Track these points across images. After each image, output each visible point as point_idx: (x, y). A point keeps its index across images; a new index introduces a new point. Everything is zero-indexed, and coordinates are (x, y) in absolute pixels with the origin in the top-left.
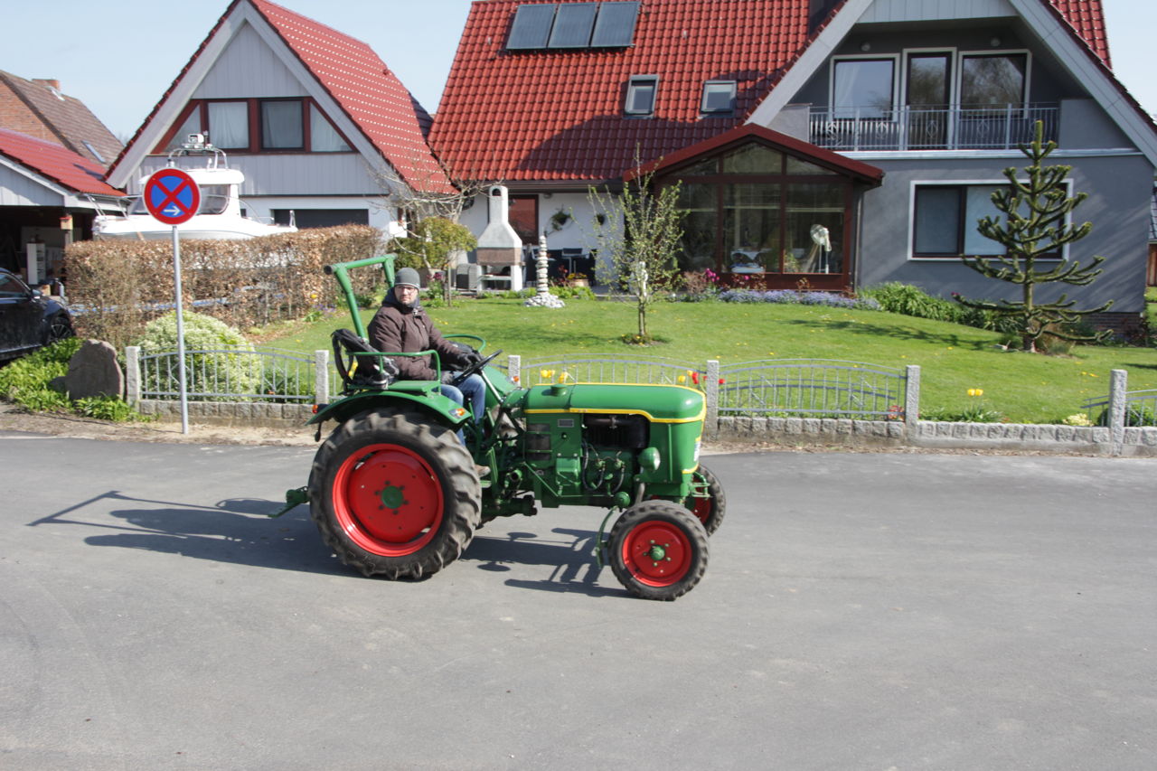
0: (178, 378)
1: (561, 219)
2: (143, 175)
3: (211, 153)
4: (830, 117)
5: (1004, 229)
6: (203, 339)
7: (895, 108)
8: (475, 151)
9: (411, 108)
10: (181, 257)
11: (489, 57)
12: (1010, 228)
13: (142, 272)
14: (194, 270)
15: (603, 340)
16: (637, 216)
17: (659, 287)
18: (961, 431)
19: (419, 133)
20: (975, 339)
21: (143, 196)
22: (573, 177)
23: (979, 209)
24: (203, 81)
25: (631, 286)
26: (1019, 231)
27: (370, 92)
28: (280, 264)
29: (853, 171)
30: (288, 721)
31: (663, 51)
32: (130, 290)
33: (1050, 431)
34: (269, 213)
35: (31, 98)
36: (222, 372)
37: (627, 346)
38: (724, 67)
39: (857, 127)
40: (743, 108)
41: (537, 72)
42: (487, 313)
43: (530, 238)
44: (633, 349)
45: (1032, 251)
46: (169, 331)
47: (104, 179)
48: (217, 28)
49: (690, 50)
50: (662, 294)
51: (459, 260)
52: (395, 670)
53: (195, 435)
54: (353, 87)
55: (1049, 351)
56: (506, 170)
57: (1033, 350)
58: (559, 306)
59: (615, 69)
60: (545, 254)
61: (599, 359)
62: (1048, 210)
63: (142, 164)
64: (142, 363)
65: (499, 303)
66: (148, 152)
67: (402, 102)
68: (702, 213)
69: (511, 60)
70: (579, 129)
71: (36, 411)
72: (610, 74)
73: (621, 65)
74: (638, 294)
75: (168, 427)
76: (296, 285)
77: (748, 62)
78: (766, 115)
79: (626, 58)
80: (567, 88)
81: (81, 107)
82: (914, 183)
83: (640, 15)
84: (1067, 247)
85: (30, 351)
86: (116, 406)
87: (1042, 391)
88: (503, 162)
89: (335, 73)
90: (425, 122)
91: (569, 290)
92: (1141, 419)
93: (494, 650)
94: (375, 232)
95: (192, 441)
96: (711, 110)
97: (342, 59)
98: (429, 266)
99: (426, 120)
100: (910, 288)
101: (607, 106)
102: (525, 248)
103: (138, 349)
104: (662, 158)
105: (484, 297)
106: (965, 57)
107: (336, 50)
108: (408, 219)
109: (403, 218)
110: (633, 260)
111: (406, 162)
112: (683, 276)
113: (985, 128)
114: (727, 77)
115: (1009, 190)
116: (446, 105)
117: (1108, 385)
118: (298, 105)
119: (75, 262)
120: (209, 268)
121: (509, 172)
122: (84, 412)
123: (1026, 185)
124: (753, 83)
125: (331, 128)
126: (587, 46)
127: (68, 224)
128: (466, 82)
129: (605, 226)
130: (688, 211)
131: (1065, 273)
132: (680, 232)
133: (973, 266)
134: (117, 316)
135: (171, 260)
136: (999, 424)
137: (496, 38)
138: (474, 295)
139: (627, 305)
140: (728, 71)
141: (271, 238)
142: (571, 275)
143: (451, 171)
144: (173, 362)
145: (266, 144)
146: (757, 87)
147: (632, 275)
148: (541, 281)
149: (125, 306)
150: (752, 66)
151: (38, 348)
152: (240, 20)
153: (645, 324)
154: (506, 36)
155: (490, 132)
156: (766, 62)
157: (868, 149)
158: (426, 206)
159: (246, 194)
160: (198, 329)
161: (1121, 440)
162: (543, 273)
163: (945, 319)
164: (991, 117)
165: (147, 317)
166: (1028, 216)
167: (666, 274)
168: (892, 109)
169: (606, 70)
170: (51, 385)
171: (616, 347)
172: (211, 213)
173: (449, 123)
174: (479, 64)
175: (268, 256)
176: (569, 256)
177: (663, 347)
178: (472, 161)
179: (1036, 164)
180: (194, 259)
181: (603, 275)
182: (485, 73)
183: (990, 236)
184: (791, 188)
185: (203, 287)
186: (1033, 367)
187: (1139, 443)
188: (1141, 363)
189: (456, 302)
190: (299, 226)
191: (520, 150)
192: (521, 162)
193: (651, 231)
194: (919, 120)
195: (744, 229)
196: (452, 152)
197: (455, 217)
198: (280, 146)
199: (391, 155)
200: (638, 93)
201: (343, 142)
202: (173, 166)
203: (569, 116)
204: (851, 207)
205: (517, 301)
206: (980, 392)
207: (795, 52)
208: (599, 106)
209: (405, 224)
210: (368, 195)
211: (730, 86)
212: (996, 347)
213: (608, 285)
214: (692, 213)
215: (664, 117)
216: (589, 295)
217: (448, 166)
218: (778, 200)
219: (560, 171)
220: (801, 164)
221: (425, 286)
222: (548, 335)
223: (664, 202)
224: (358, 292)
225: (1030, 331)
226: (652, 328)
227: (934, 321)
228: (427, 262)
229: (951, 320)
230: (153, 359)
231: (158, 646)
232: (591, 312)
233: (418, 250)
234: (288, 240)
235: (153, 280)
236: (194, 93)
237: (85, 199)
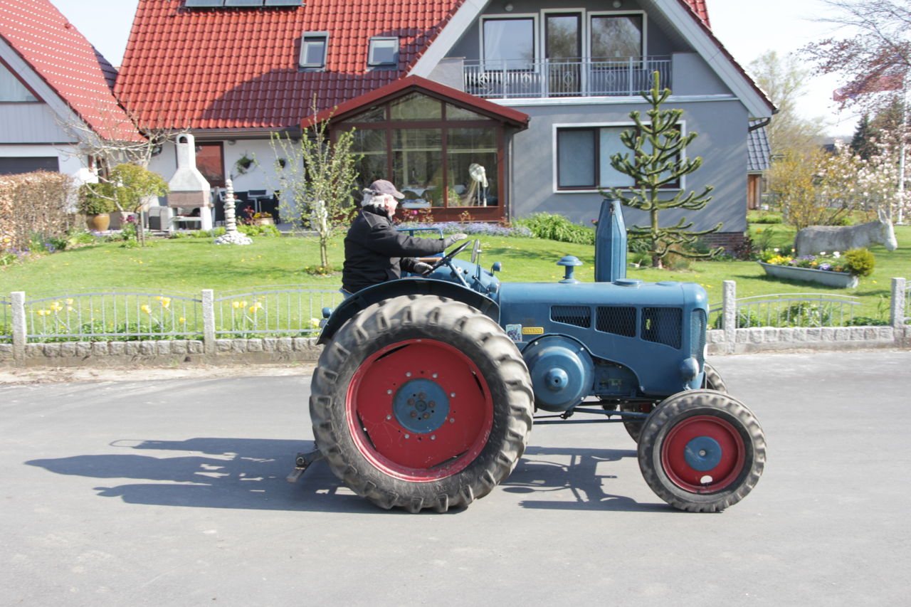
1: (246, 163)
4: (482, 70)
5: (633, 164)
7: (537, 61)
8: (161, 102)
9: (95, 61)
11: (169, 14)
12: (637, 163)
15: (290, 272)
16: (315, 159)
17: (338, 223)
19: (105, 85)
22: (254, 125)
23: (611, 147)
25: (312, 223)
26: (644, 165)
27: (53, 45)
31: (332, 10)
37: (311, 277)
38: (386, 25)
39: (505, 78)
40: (405, 62)
41: (215, 28)
42: (179, 251)
43: (217, 182)
44: (317, 279)
45: (656, 183)
51: (151, 203)
54: (34, 39)
55: (673, 267)
56: (192, 119)
57: (660, 267)
58: (248, 243)
59: (289, 27)
60: (231, 196)
61: (286, 289)
62: (667, 147)
65: (191, 242)
67: (87, 55)
68: (375, 155)
69: (190, 17)
70: (258, 81)
72: (284, 31)
73: (294, 23)
74: (319, 230)
77: (407, 20)
78: (426, 67)
79: (298, 16)
80: (245, 44)
82: (555, 126)
84: (683, 178)
88: (188, 112)
89: (14, 25)
90: (111, 75)
91: (255, 228)
92: (749, 322)
94: (66, 178)
96: (377, 63)
98: (122, 209)
99: (112, 73)
100: (556, 217)
101: (283, 60)
102: (213, 190)
104: (336, 107)
105: (176, 237)
106: (593, 17)
108: (98, 166)
109: (94, 165)
110: (313, 199)
111: (94, 112)
113: (612, 78)
114: (390, 34)
115: (635, 130)
116: (130, 58)
117: (721, 294)
121: (194, 121)
123: (648, 126)
124: (413, 39)
125: (14, 79)
126: (261, 5)
128: (148, 37)
129: (286, 168)
130: (363, 155)
131: (684, 201)
132: (355, 175)
133: (608, 196)
138: (167, 235)
139: (310, 239)
140: (390, 28)
142: (257, 215)
143: (139, 120)
146: (417, 44)
147: (313, 213)
148: (229, 220)
150: (411, 25)
153: (326, 257)
155: (174, 84)
156: (424, 20)
157: (515, 97)
158: (116, 153)
161: (734, 340)
162: (231, 213)
163: (587, 243)
164: (617, 68)
166: (651, 153)
167: (345, 211)
168: (534, 62)
169: (281, 27)
171: (302, 278)
173: (134, 76)
174: (160, 20)
176: (254, 197)
178: (158, 111)
179: (655, 108)
181: (287, 214)
182: (166, 29)
183: (622, 171)
184: (451, 132)
187: (748, 342)
188: (747, 274)
189: (149, 242)
191: (204, 101)
192: (205, 111)
193: (329, 173)
194: (557, 71)
195: (411, 169)
196: (138, 103)
197: (144, 163)
199: (78, 106)
200: (311, 48)
201: (31, 95)
203: (248, 69)
204: (502, 147)
205: (208, 239)
207: (449, 11)
208: (275, 60)
209: (96, 171)
210: (57, 144)
211: (393, 42)
212: (630, 265)
213: (291, 222)
214: (365, 155)
215: (335, 70)
216: (275, 232)
217: (135, 116)
218: (441, 143)
219: (242, 120)
220: (458, 110)
221: (118, 228)
222: (239, 270)
223: (339, 147)
224: (52, 236)
225: (658, 251)
226: (332, 260)
227: (578, 246)
228: (119, 206)
229: (592, 244)
232: (277, 247)
233: (110, 194)
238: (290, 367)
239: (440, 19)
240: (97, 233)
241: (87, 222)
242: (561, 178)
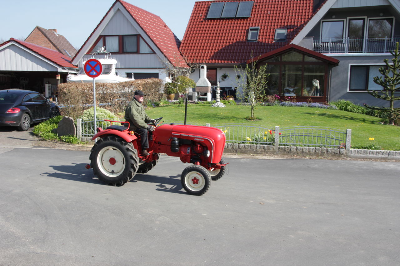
0: (94, 130)
1: (225, 77)
2: (84, 61)
3: (106, 54)
4: (320, 41)
5: (383, 81)
6: (103, 116)
7: (344, 38)
8: (195, 53)
9: (174, 38)
10: (96, 89)
11: (201, 21)
12: (385, 80)
13: (83, 94)
14: (100, 93)
15: (239, 119)
16: (251, 76)
17: (258, 101)
18: (366, 152)
19: (176, 47)
20: (372, 120)
21: (83, 68)
22: (229, 62)
23: (374, 74)
24: (104, 29)
25: (249, 100)
26: (389, 82)
27: (160, 33)
28: (128, 91)
29: (328, 61)
30: (129, 247)
31: (261, 18)
32: (79, 100)
34: (125, 74)
35: (48, 36)
37: (247, 121)
38: (282, 24)
39: (330, 45)
40: (289, 38)
41: (217, 26)
42: (198, 109)
43: (214, 83)
44: (249, 122)
45: (393, 89)
46: (91, 113)
47: (71, 62)
48: (109, 11)
49: (271, 18)
50: (259, 103)
51: (189, 90)
52: (166, 231)
54: (154, 31)
55: (399, 125)
56: (206, 60)
57: (393, 124)
58: (224, 107)
59: (244, 25)
60: (219, 89)
61: (237, 125)
63: (83, 57)
64: (82, 124)
65: (203, 106)
66: (85, 53)
67: (171, 36)
68: (274, 75)
69: (208, 22)
70: (232, 46)
71: (47, 140)
72: (243, 27)
73: (247, 23)
74: (251, 103)
75: (90, 146)
77: (291, 22)
78: (297, 41)
79: (248, 21)
80: (227, 32)
81: (63, 38)
82: (350, 65)
83: (253, 6)
85: (46, 120)
86: (73, 139)
87: (396, 139)
88: (205, 57)
89: (148, 26)
90: (178, 43)
91: (227, 101)
93: (200, 225)
94: (162, 81)
96: (278, 39)
97: (151, 22)
98: (179, 92)
100: (348, 102)
101: (241, 38)
102: (212, 86)
103: (81, 119)
104: (260, 55)
105: (198, 103)
106: (370, 20)
107: (149, 19)
108: (172, 76)
109: (171, 76)
110: (250, 91)
111: (172, 57)
112: (267, 97)
113: (377, 45)
114: (284, 27)
115: (385, 67)
116: (186, 37)
118: (136, 37)
119: (61, 90)
120: (105, 92)
121: (207, 60)
122: (63, 140)
123: (392, 65)
124: (293, 30)
125: (146, 45)
126: (235, 17)
127: (59, 78)
128: (193, 29)
129: (240, 79)
130: (269, 74)
132: (266, 82)
134: (74, 108)
135: (92, 90)
136: (380, 150)
137: (203, 14)
138: (194, 102)
139: (247, 106)
140: (284, 25)
141: (126, 82)
142: (228, 96)
143: (187, 60)
144: (92, 124)
145: (125, 51)
147: (249, 96)
148: (218, 98)
149: (77, 105)
150: (292, 24)
151: (48, 119)
152: (117, 9)
154: (207, 13)
155: (201, 46)
156: (298, 22)
157: (334, 53)
158: (178, 72)
159: (118, 67)
160: (101, 113)
162: (218, 95)
163: (361, 113)
165: (84, 109)
166: (392, 77)
167: (261, 96)
168: (343, 38)
169: (241, 25)
170: (53, 131)
171: (244, 121)
172: (106, 74)
173: (187, 43)
174: (197, 23)
175: (124, 89)
176: (227, 90)
177: (260, 122)
178: (194, 57)
179: (396, 58)
180: (100, 89)
181: (239, 96)
182: (199, 26)
183: (378, 83)
184: (306, 66)
185: (103, 99)
186: (393, 130)
190: (135, 78)
191: (211, 53)
192: (211, 57)
193: (256, 81)
194: (353, 42)
195: (289, 80)
196: (187, 53)
197: (188, 76)
198: (129, 51)
199: (167, 55)
200: (252, 33)
201: (150, 50)
202: (94, 58)
203: (228, 41)
204: (327, 73)
205: (209, 105)
206: (374, 139)
207: (308, 18)
208: (238, 38)
209: (171, 78)
210: (159, 68)
211: (285, 31)
212: (379, 123)
213: (241, 100)
214: (270, 75)
215: (261, 41)
216: (234, 103)
217: (186, 58)
218: (301, 70)
219: (225, 60)
220: (309, 58)
221: (177, 99)
222: (220, 117)
223: (261, 71)
224: (155, 101)
225: (392, 118)
226: (256, 115)
227: (356, 114)
229: (363, 113)
230: (86, 123)
231: (86, 220)
232: (235, 109)
233: (175, 87)
234: (131, 83)
235: (86, 97)
236: (101, 33)
237: (64, 69)
238: (237, 155)
239: (305, 22)
240: (170, 101)
241: (167, 97)
242: (351, 86)
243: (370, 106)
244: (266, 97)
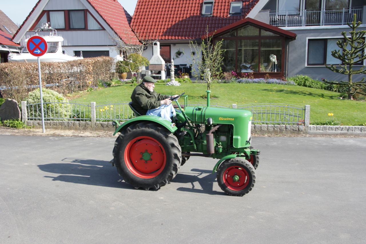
0: (41, 112)
1: (179, 54)
2: (26, 38)
3: (51, 30)
4: (277, 15)
5: (341, 54)
6: (50, 98)
7: (301, 11)
8: (148, 29)
9: (124, 13)
10: (41, 68)
12: (343, 54)
13: (27, 74)
14: (46, 73)
15: (195, 97)
16: (207, 52)
17: (215, 78)
18: (325, 129)
19: (127, 23)
20: (330, 95)
21: (26, 46)
22: (183, 38)
23: (332, 47)
24: (47, 3)
25: (204, 78)
26: (347, 55)
27: (109, 8)
28: (77, 71)
29: (285, 34)
30: (82, 236)
32: (23, 80)
33: (358, 128)
34: (73, 52)
36: (57, 110)
37: (203, 99)
39: (287, 18)
40: (245, 12)
43: (168, 61)
44: (205, 100)
45: (352, 63)
46: (37, 95)
47: (11, 40)
50: (216, 80)
51: (142, 69)
52: (121, 217)
53: (47, 133)
54: (103, 6)
55: (358, 99)
56: (159, 36)
57: (352, 99)
58: (179, 85)
60: (173, 66)
61: (194, 104)
62: (358, 47)
63: (26, 34)
64: (27, 107)
65: (157, 84)
66: (28, 30)
67: (121, 11)
68: (231, 50)
70: (185, 20)
72: (196, 0)
74: (207, 80)
75: (37, 130)
76: (83, 78)
78: (253, 14)
81: (2, 13)
82: (308, 38)
84: (365, 61)
86: (18, 123)
87: (356, 114)
88: (158, 33)
90: (129, 18)
91: (182, 79)
93: (157, 209)
94: (112, 59)
95: (46, 135)
96: (233, 13)
98: (132, 71)
99: (130, 18)
100: (306, 77)
101: (195, 12)
102: (166, 64)
103: (26, 102)
104: (216, 31)
108: (124, 54)
109: (122, 54)
110: (205, 68)
111: (123, 33)
112: (224, 74)
113: (335, 17)
114: (239, 0)
115: (343, 40)
116: (137, 12)
118: (83, 12)
119: (2, 70)
120: (51, 72)
121: (160, 37)
122: (6, 125)
123: (350, 38)
124: (248, 3)
125: (95, 21)
129: (195, 56)
130: (225, 50)
131: (364, 70)
132: (222, 58)
133: (329, 68)
134: (18, 90)
135: (37, 70)
136: (339, 126)
139: (203, 84)
141: (74, 61)
142: (183, 74)
143: (139, 36)
144: (39, 107)
145: (71, 27)
146: (250, 4)
147: (205, 73)
148: (172, 76)
149: (21, 87)
155: (153, 22)
157: (291, 26)
158: (130, 49)
159: (64, 45)
160: (48, 95)
162: (173, 73)
163: (319, 88)
165: (29, 90)
166: (350, 50)
168: (300, 11)
171: (200, 100)
172: (52, 52)
173: (138, 19)
175: (73, 68)
176: (182, 67)
177: (216, 100)
178: (146, 33)
179: (353, 30)
180: (46, 69)
181: (195, 74)
183: (336, 57)
184: (262, 41)
185: (50, 79)
186: (352, 105)
190: (84, 57)
191: (164, 29)
192: (164, 33)
193: (212, 58)
194: (310, 15)
195: (245, 56)
196: (139, 30)
197: (140, 53)
198: (76, 27)
199: (117, 31)
200: (207, 7)
201: (99, 26)
202: (37, 35)
203: (182, 16)
204: (284, 48)
205: (163, 83)
206: (333, 114)
208: (192, 12)
209: (122, 56)
210: (109, 46)
211: (240, 4)
212: (338, 98)
213: (196, 77)
214: (227, 51)
215: (216, 16)
216: (189, 81)
217: (138, 34)
218: (258, 45)
219: (178, 36)
220: (266, 32)
221: (130, 79)
223: (217, 47)
224: (106, 81)
225: (351, 92)
226: (212, 93)
227: (315, 89)
228: (131, 70)
229: (322, 88)
230: (31, 106)
231: (35, 210)
232: (190, 87)
233: (127, 65)
234: (80, 62)
235: (31, 77)
236: (44, 8)
237: (5, 47)
240: (122, 80)
241: (119, 76)
242: (309, 60)
243: (328, 81)
244: (222, 74)
